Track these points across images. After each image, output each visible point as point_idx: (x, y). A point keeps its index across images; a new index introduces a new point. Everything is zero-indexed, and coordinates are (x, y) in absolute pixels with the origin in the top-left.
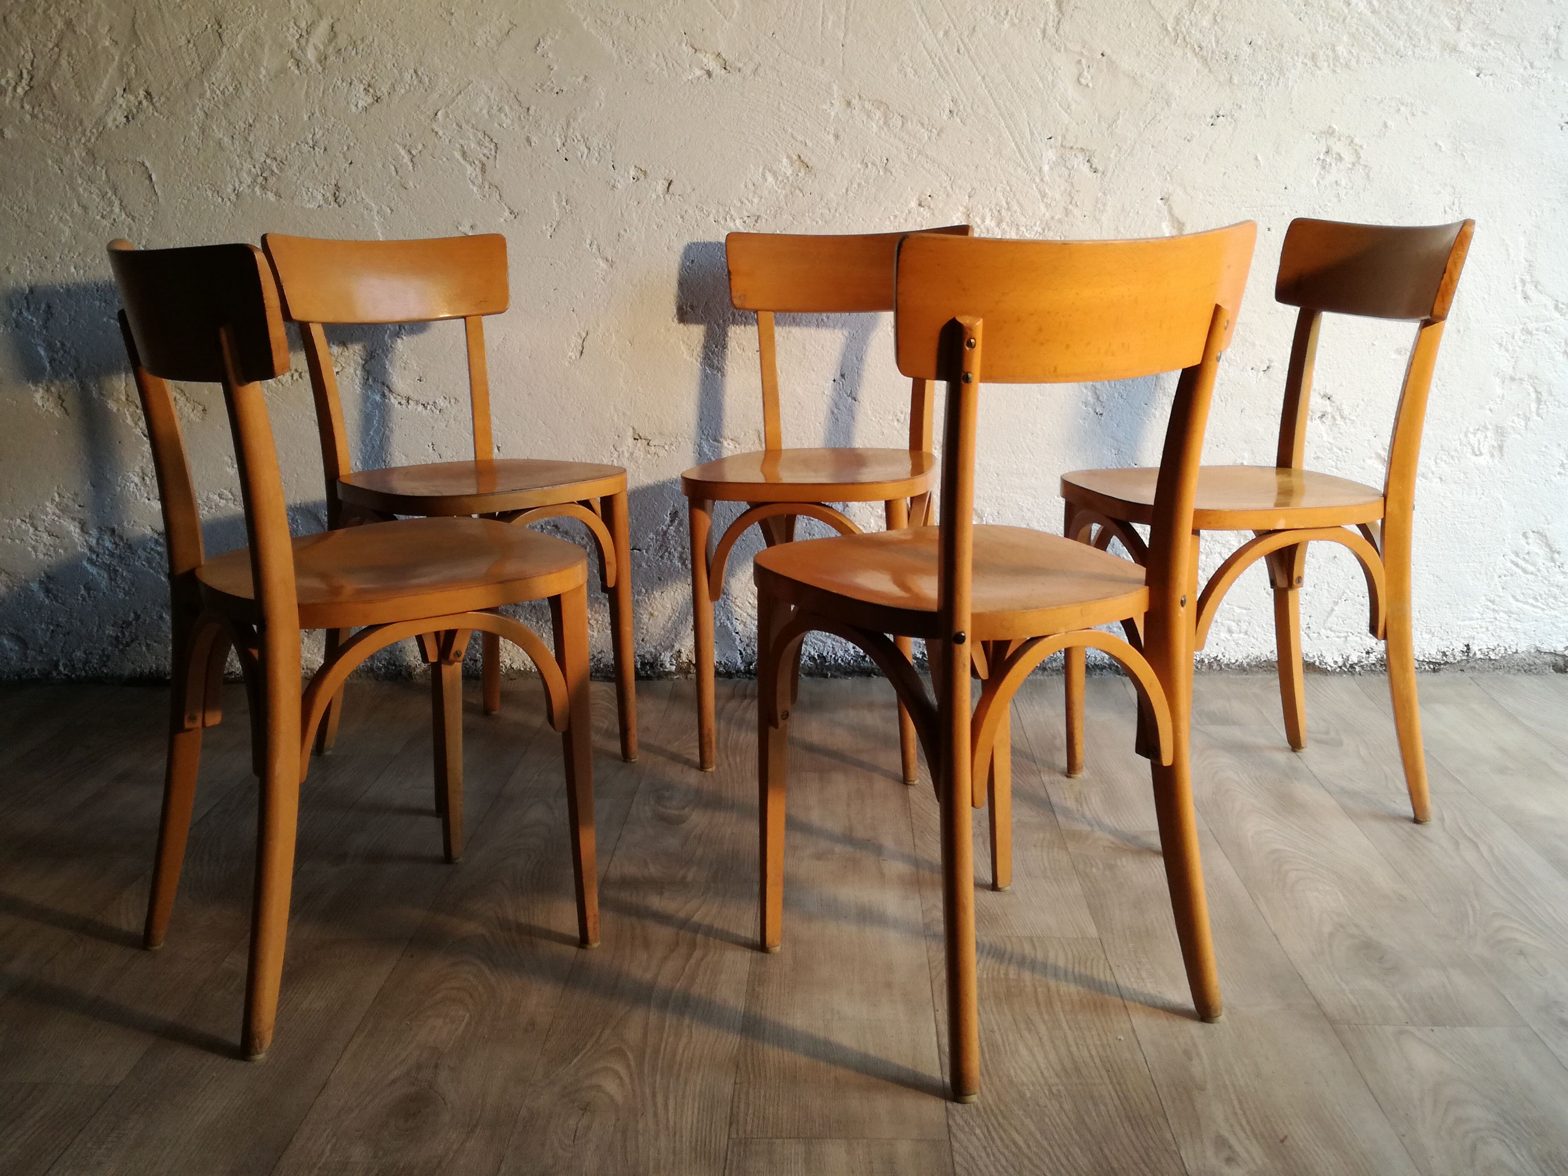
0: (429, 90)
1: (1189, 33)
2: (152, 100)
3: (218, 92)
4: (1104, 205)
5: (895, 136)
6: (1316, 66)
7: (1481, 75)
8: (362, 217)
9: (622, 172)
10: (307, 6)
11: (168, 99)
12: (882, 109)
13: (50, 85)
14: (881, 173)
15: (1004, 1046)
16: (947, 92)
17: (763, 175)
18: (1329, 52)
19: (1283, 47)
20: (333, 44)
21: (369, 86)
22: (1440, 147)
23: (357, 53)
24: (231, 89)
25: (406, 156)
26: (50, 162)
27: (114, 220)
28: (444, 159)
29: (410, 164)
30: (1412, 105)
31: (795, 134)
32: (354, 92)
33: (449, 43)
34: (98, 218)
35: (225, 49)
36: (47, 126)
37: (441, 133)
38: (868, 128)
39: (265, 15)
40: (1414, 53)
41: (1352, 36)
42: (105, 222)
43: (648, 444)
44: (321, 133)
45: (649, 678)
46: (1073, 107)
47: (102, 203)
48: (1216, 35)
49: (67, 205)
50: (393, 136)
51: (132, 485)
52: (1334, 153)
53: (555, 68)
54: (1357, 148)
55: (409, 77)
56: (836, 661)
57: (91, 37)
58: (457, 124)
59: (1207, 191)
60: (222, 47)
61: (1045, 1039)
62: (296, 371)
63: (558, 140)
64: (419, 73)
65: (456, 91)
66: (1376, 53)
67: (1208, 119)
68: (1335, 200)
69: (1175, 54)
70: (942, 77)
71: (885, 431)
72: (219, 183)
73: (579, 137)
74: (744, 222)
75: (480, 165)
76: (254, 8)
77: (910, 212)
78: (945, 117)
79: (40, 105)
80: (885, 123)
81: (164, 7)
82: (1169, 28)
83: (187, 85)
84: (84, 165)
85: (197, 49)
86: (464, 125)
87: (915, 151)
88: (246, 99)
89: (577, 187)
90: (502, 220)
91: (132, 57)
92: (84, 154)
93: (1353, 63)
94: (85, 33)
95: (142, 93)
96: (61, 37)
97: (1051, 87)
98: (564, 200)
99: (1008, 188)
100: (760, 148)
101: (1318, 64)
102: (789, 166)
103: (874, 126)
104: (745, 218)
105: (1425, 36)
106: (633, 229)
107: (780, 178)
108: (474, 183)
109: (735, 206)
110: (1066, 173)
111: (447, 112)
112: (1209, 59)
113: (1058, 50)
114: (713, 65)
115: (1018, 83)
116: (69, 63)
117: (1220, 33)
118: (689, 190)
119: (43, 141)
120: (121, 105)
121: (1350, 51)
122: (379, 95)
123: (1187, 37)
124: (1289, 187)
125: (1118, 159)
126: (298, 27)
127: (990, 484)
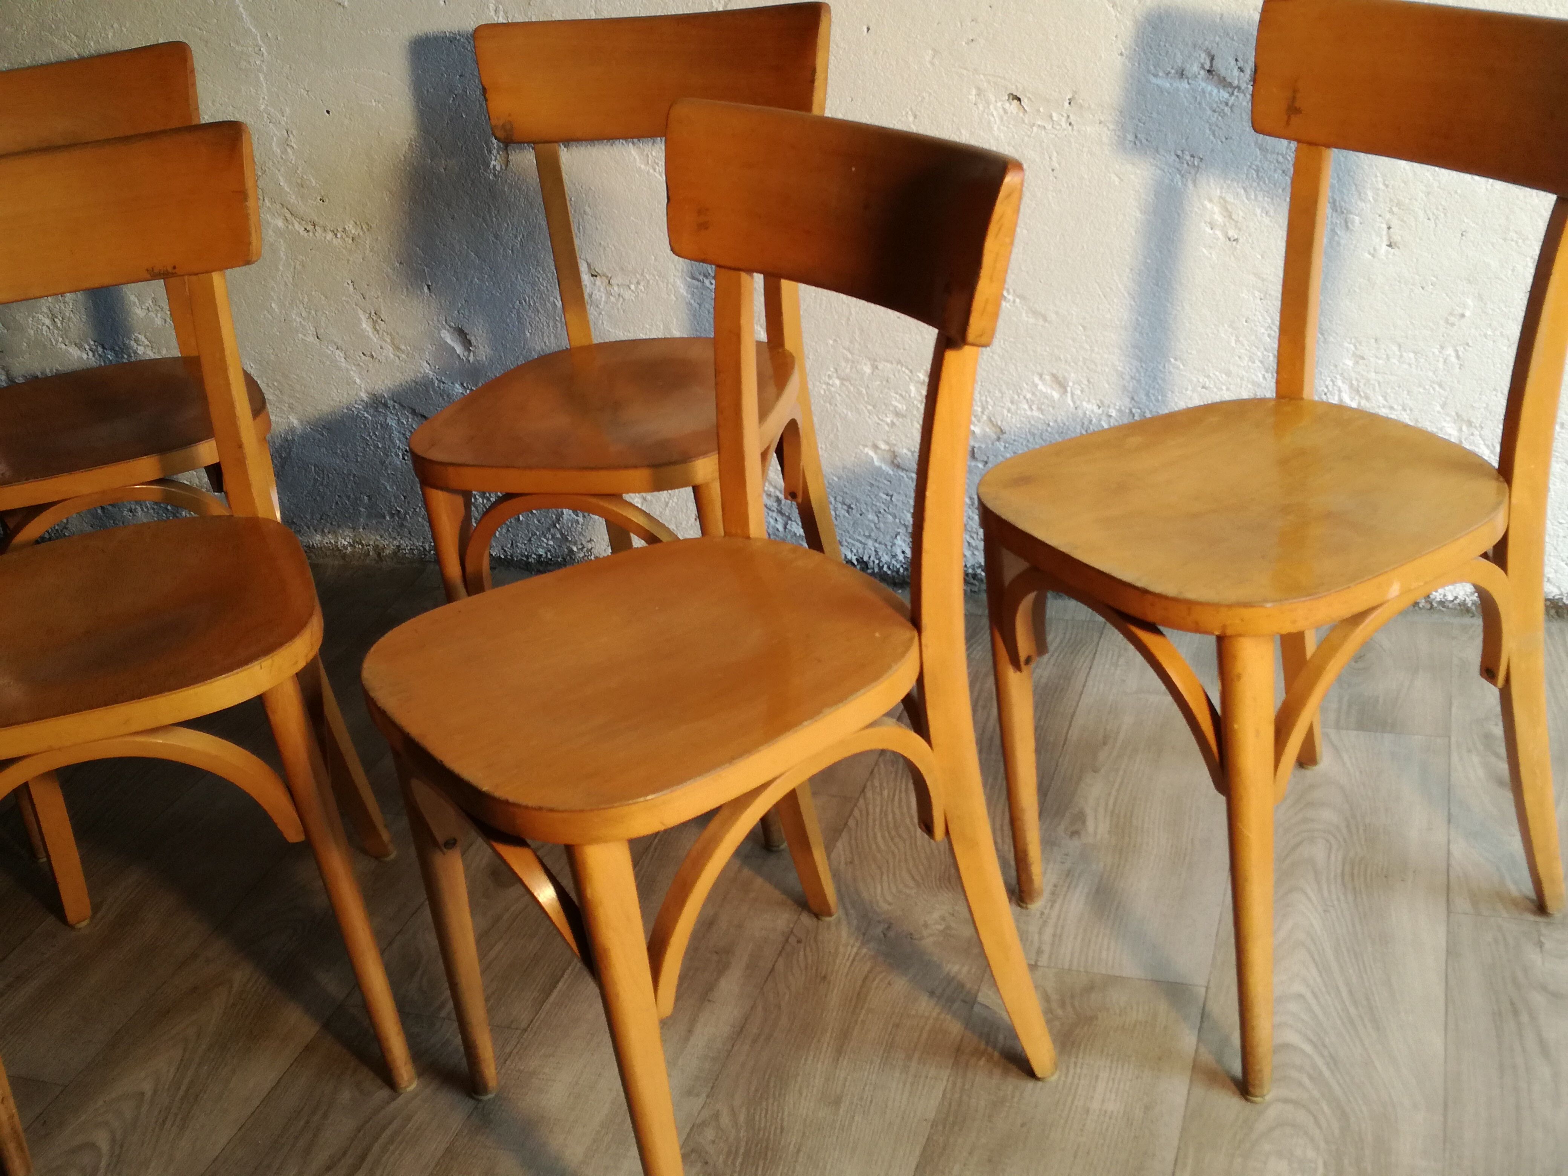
43: (609, 283)
51: (44, 328)
127: (1074, 340)
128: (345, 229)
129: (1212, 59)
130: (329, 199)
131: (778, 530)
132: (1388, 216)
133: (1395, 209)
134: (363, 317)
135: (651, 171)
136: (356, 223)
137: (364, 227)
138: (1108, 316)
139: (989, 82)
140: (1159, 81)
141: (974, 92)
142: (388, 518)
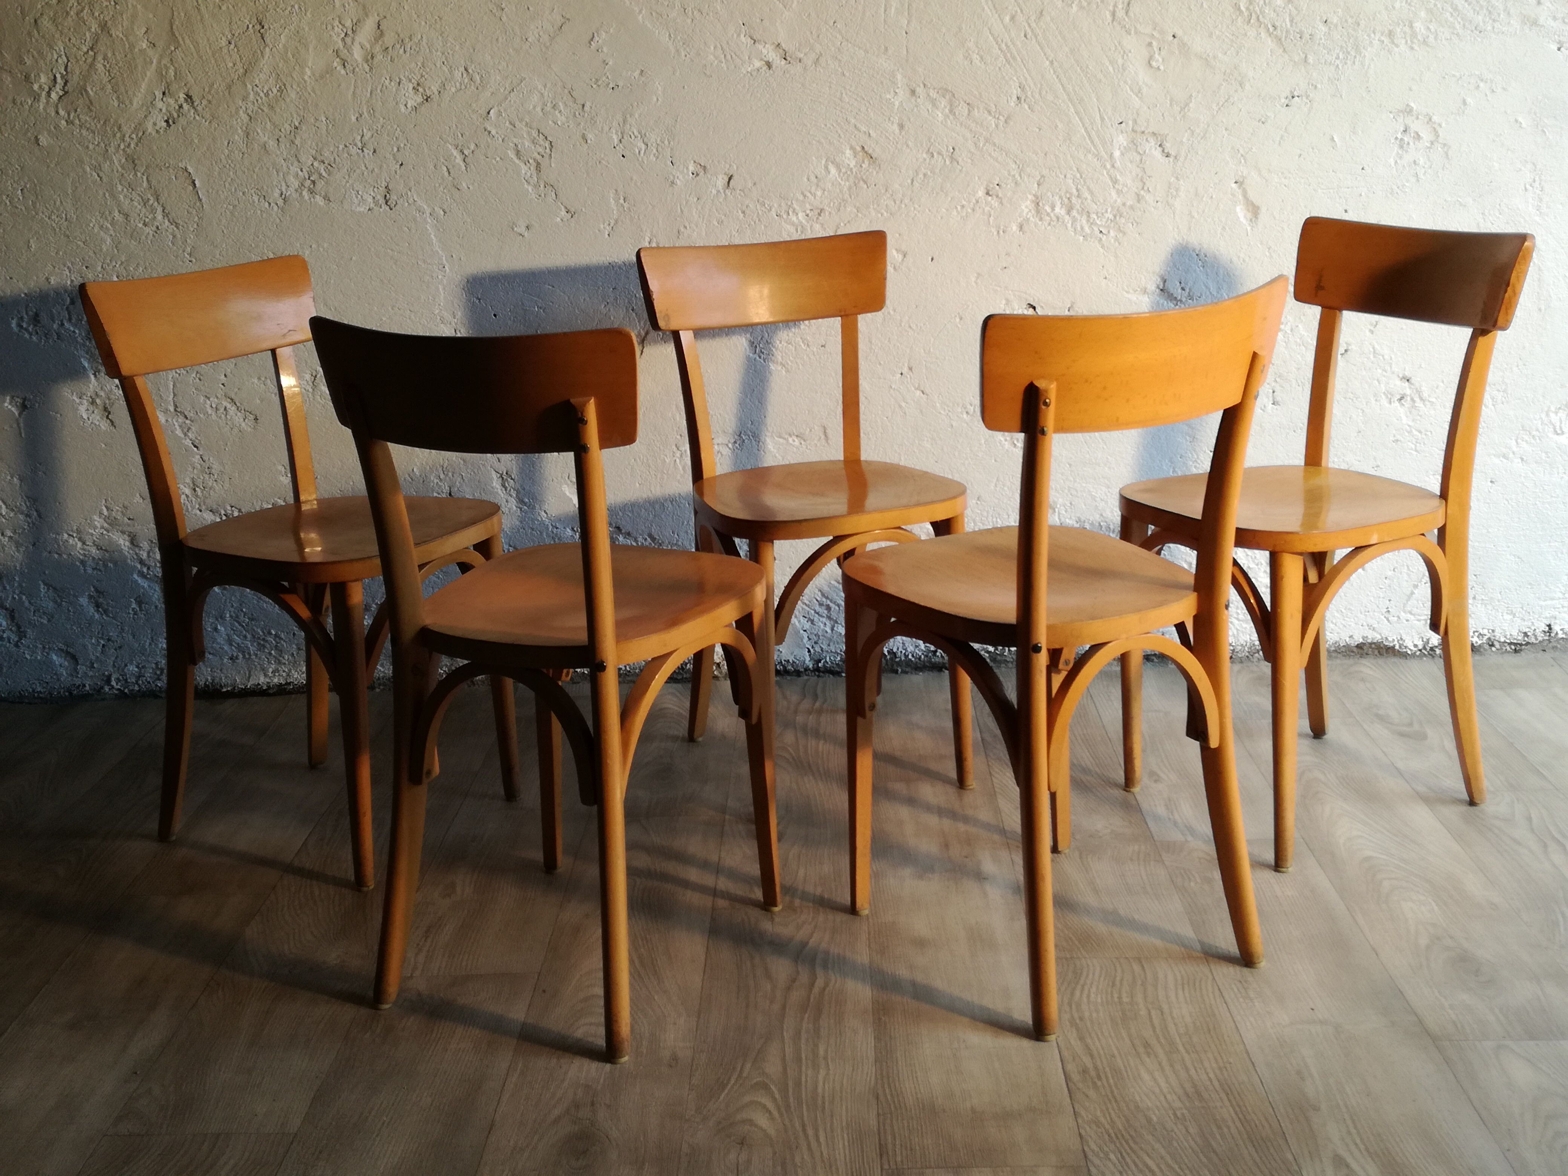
0: (480, 88)
1: (1262, 12)
2: (193, 103)
3: (262, 94)
4: (1177, 190)
5: (961, 124)
6: (1393, 43)
7: (1562, 49)
8: (415, 220)
9: (682, 166)
10: (351, 4)
11: (210, 102)
12: (947, 97)
13: (86, 90)
14: (948, 162)
15: (1127, 1072)
16: (1015, 78)
17: (826, 168)
18: (1407, 29)
19: (1359, 25)
20: (380, 43)
21: (418, 84)
22: (1521, 123)
23: (405, 52)
24: (275, 90)
25: (458, 157)
26: (88, 169)
27: (157, 228)
28: (498, 159)
29: (462, 164)
30: (1492, 81)
31: (858, 125)
32: (403, 92)
33: (500, 39)
34: (140, 225)
35: (267, 49)
36: (84, 132)
37: (493, 132)
38: (933, 117)
39: (308, 14)
40: (1493, 28)
41: (1430, 11)
42: (147, 230)
44: (369, 134)
46: (1145, 90)
47: (144, 210)
48: (1290, 15)
49: (107, 213)
50: (444, 136)
52: (1412, 132)
53: (610, 63)
54: (1436, 126)
55: (460, 74)
56: (906, 656)
57: (127, 39)
58: (510, 123)
59: (1282, 173)
60: (264, 48)
61: (1165, 1063)
63: (615, 137)
64: (470, 71)
65: (509, 89)
66: (1454, 28)
67: (1283, 100)
68: (1413, 180)
69: (1248, 34)
70: (1009, 63)
71: (954, 424)
72: (265, 187)
73: (636, 133)
74: (807, 215)
75: (535, 164)
76: (296, 7)
77: (977, 202)
78: (1012, 104)
79: (76, 111)
80: (951, 111)
81: (202, 8)
82: (1243, 8)
83: (229, 87)
84: (123, 172)
85: (238, 51)
86: (517, 123)
87: (982, 139)
88: (292, 101)
89: (635, 184)
90: (559, 219)
91: (171, 60)
92: (123, 160)
93: (1431, 39)
94: (121, 35)
95: (182, 96)
96: (96, 40)
97: (1121, 70)
98: (622, 198)
99: (1078, 176)
100: (823, 140)
101: (1395, 41)
102: (852, 157)
103: (940, 115)
104: (808, 212)
105: (1505, 10)
106: (693, 225)
107: (843, 170)
108: (528, 183)
109: (797, 200)
110: (1138, 158)
111: (499, 111)
112: (1283, 39)
113: (1128, 32)
114: (773, 56)
115: (1087, 67)
116: (105, 66)
117: (1294, 12)
118: (750, 184)
119: (80, 148)
120: (161, 110)
121: (1428, 28)
122: (428, 93)
123: (1261, 17)
124: (1366, 168)
125: (1190, 142)
126: (343, 25)
127: (1062, 474)
129: (1165, 281)
132: (1273, 384)
133: (1278, 380)
134: (494, 475)
135: (758, 358)
138: (1088, 456)
139: (1014, 295)
140: (1129, 296)
141: (1004, 302)
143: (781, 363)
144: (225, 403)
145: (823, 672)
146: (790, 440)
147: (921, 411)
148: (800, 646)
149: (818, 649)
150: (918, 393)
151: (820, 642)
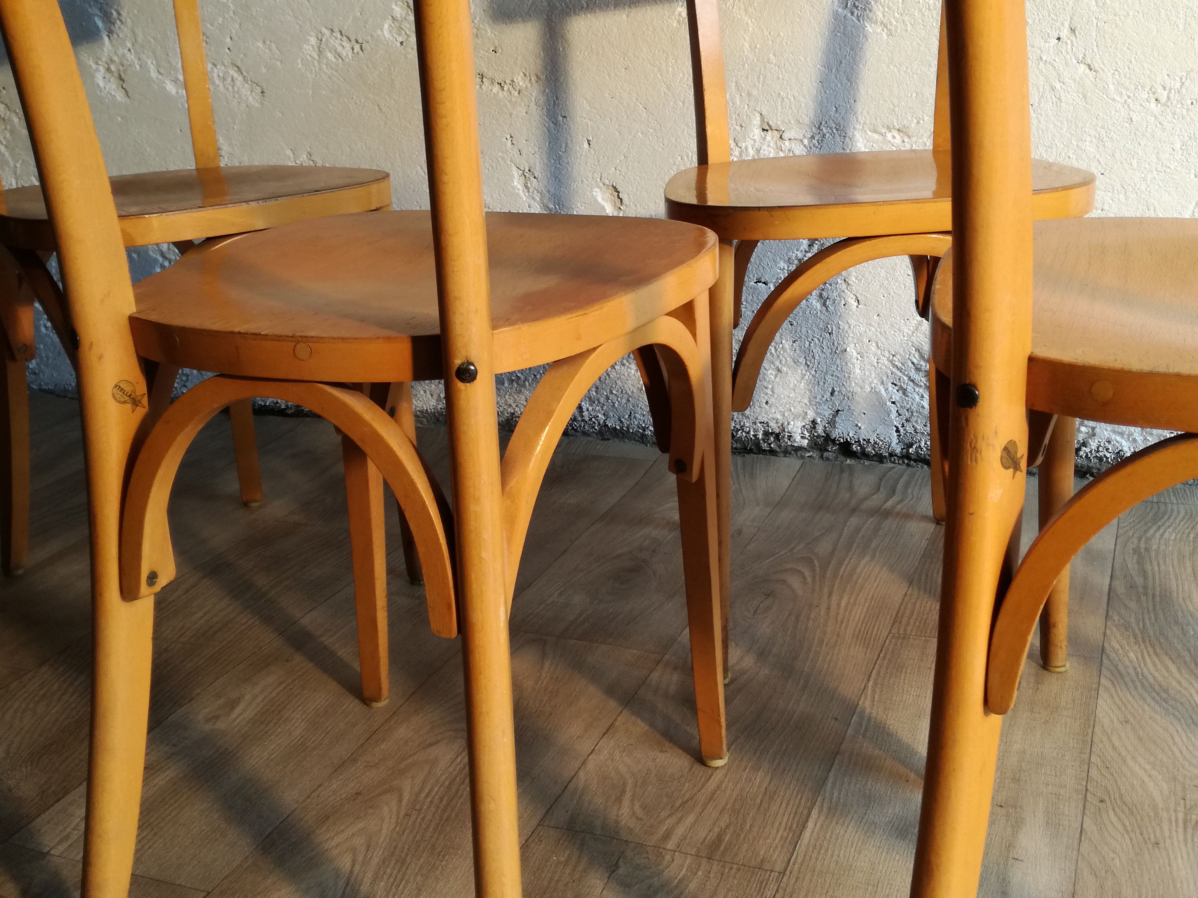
43: (781, 137)
45: (772, 452)
62: (357, 42)
128: (513, 81)
130: (502, 50)
131: (923, 407)
134: (516, 173)
135: (849, 15)
136: (525, 75)
137: (533, 79)
142: (506, 385)
143: (882, 23)
144: (232, 72)
145: (915, 461)
146: (889, 136)
147: (1085, 97)
148: (885, 422)
149: (910, 429)
150: (1083, 68)
151: (914, 419)
